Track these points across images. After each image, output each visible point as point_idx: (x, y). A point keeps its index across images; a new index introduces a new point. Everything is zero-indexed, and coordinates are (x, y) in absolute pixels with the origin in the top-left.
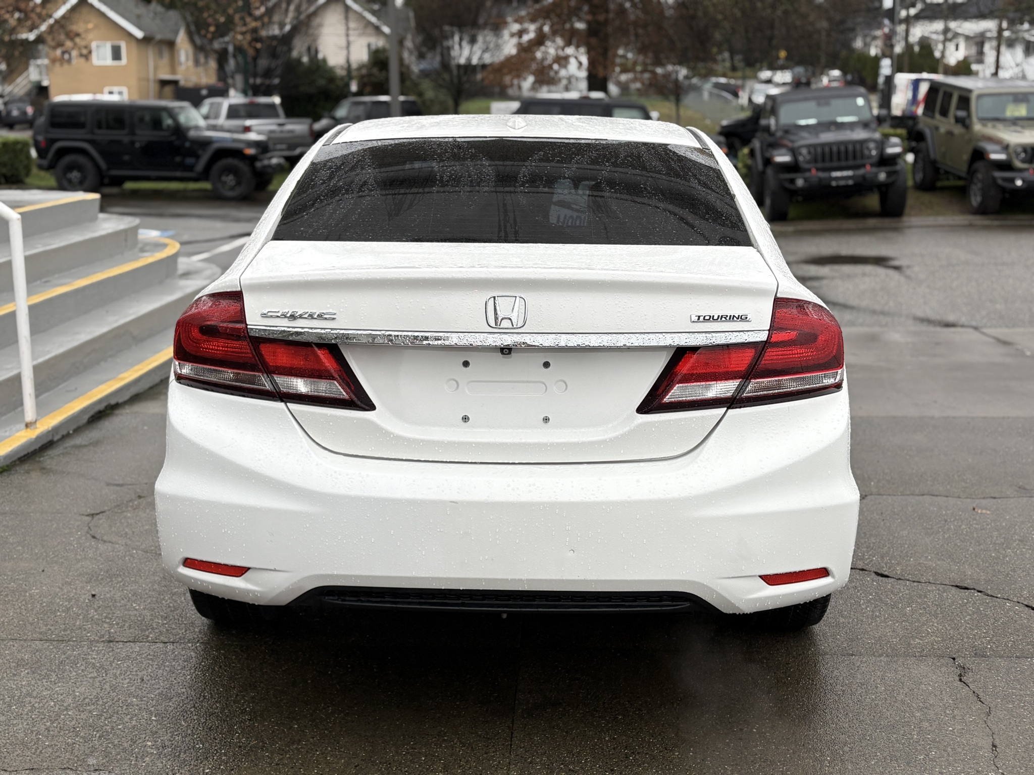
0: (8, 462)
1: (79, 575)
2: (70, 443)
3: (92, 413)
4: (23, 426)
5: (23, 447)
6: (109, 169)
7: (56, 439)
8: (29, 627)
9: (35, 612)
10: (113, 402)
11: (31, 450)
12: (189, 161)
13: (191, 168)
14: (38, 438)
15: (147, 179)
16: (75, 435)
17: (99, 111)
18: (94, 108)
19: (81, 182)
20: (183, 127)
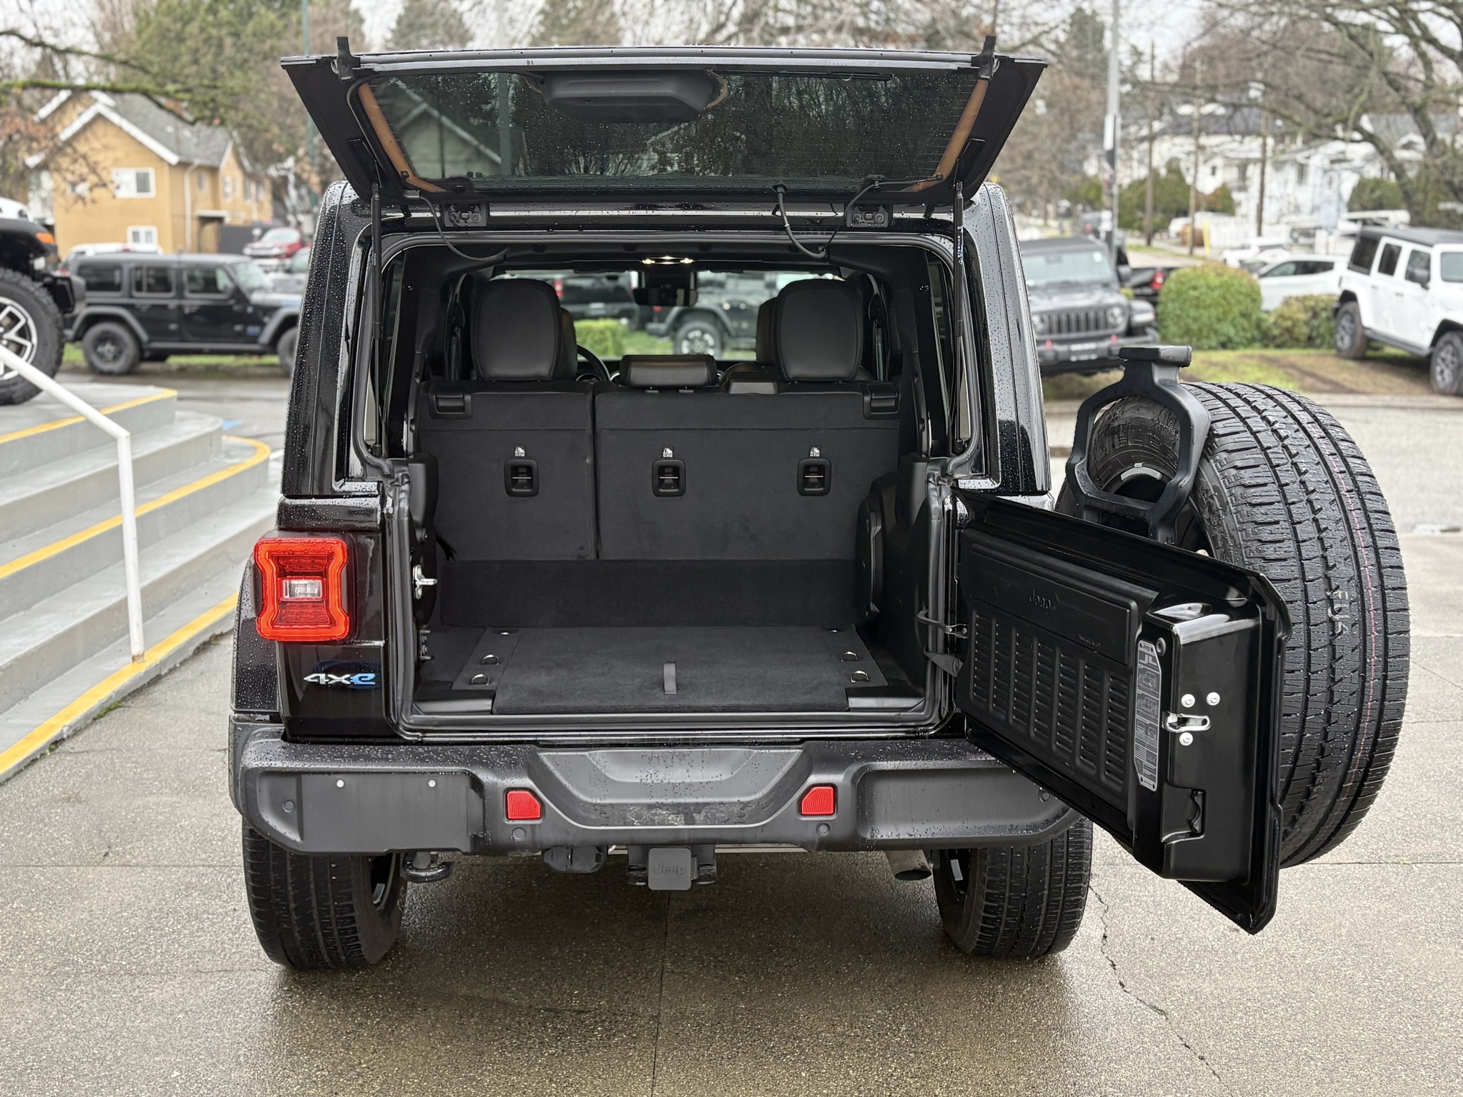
0: (119, 699)
2: (178, 676)
3: (197, 644)
4: (129, 659)
5: (133, 682)
6: (150, 341)
7: (163, 673)
10: (218, 632)
11: (138, 686)
12: (252, 330)
13: (254, 340)
14: (147, 672)
15: (199, 352)
16: (183, 668)
17: (138, 268)
18: (132, 265)
19: (116, 358)
20: (244, 288)
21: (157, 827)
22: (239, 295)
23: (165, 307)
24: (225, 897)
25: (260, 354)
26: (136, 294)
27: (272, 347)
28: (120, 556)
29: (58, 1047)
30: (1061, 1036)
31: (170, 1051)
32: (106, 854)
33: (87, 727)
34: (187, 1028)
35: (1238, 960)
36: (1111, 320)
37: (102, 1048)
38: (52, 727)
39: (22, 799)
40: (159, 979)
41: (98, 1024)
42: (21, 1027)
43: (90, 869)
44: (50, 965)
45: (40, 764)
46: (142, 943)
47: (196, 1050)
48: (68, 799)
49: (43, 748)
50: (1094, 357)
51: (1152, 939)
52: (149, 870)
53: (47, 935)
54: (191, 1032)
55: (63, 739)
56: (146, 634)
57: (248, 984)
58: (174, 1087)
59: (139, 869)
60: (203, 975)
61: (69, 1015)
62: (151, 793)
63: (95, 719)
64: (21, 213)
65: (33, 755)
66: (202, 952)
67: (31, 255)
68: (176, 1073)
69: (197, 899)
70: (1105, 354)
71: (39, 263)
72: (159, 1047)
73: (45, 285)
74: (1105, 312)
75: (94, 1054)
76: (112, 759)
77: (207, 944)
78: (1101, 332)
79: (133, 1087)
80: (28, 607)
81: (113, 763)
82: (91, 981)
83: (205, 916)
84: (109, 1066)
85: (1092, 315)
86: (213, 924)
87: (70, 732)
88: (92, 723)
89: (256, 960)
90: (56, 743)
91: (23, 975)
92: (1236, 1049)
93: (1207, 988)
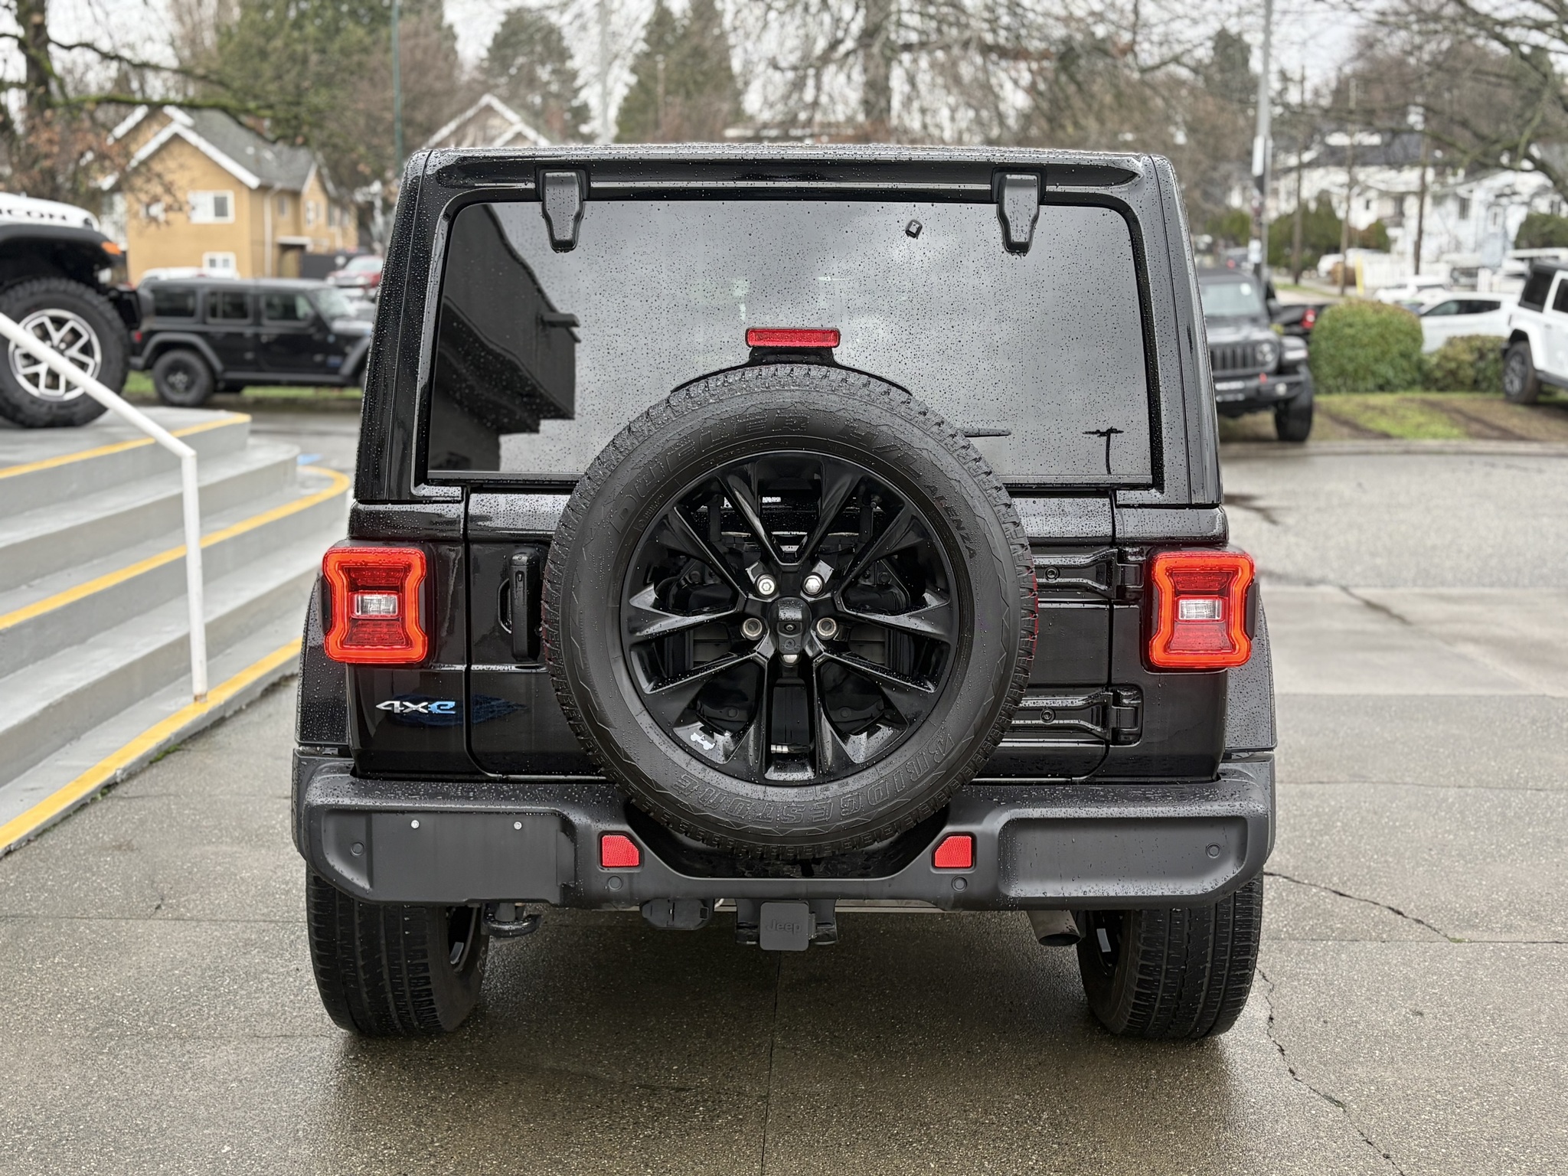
0: (179, 741)
1: (290, 859)
2: (243, 719)
3: (265, 685)
4: (191, 699)
5: (195, 724)
6: (225, 370)
7: (228, 715)
8: (248, 909)
9: (251, 894)
10: (288, 673)
11: (201, 728)
12: (334, 360)
13: (335, 371)
14: (210, 713)
15: (276, 384)
16: (249, 710)
17: (213, 294)
18: (207, 290)
19: (188, 388)
20: (325, 316)
21: (215, 879)
22: (320, 322)
23: (240, 335)
24: (287, 956)
25: (341, 386)
26: (210, 320)
27: (354, 380)
28: (183, 589)
29: (97, 1115)
30: (1225, 1128)
31: (221, 1123)
32: (158, 907)
33: (143, 770)
34: (240, 1098)
35: (1423, 1047)
36: (1259, 357)
37: (146, 1119)
38: (105, 769)
39: (69, 847)
40: (211, 1043)
41: (143, 1091)
42: (57, 1093)
43: (139, 922)
44: (91, 1025)
45: (91, 810)
46: (194, 1004)
47: (250, 1123)
48: (119, 847)
49: (94, 792)
50: (1241, 397)
51: (1325, 1022)
52: (205, 925)
53: (90, 993)
54: (245, 1103)
55: (116, 784)
56: (210, 673)
57: (310, 1051)
58: (224, 1164)
59: (194, 924)
60: (260, 1040)
61: (111, 1081)
62: (210, 842)
63: (151, 763)
64: (86, 222)
65: (83, 799)
66: (259, 1014)
67: (96, 267)
68: (227, 1148)
69: (256, 957)
70: (1253, 394)
71: (105, 276)
72: (208, 1119)
73: (111, 300)
74: (1254, 349)
75: (137, 1125)
76: (169, 805)
77: (266, 1007)
78: (1249, 371)
79: (179, 1162)
80: (82, 641)
81: (169, 809)
82: (136, 1043)
83: (265, 975)
84: (154, 1138)
85: (1239, 351)
86: (273, 985)
87: (124, 776)
88: (148, 767)
89: (319, 1024)
90: (109, 787)
91: (62, 1036)
92: (1426, 1147)
93: (1389, 1077)
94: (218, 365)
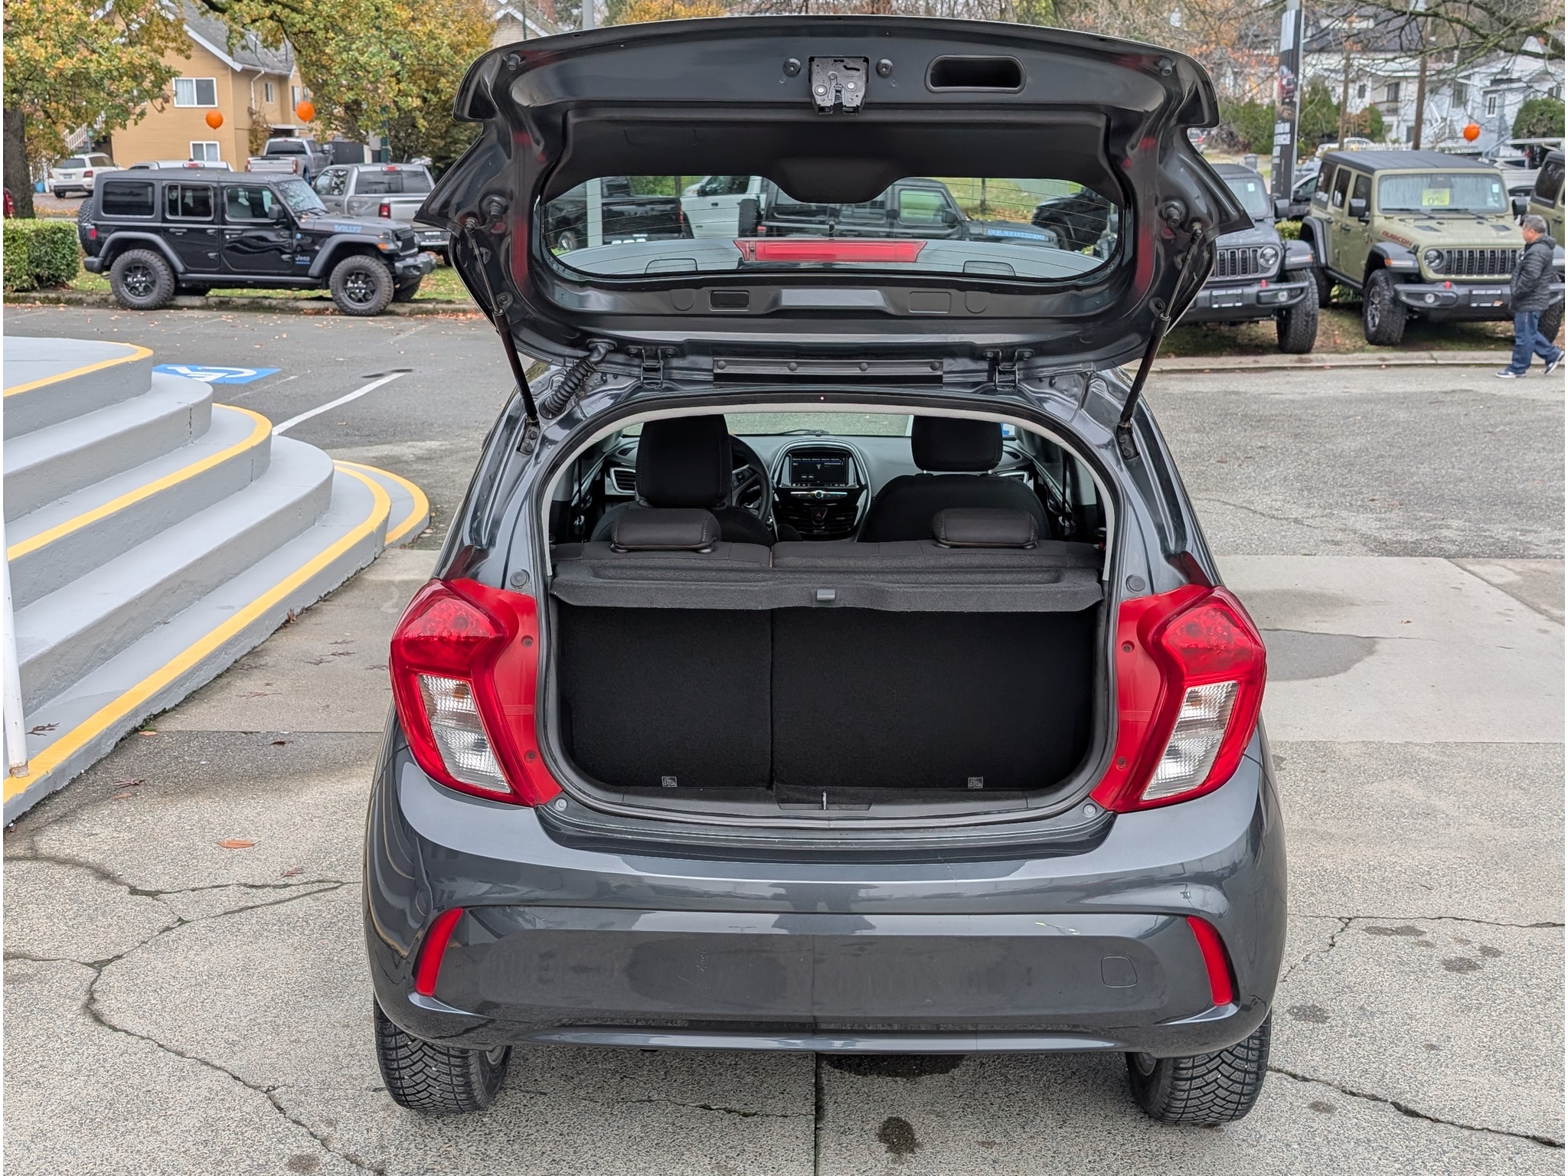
12: (302, 259)
18: (164, 183)
19: (147, 289)
20: (292, 212)
70: (1253, 301)
74: (1255, 251)
78: (1249, 276)
85: (1239, 255)
94: (180, 266)
